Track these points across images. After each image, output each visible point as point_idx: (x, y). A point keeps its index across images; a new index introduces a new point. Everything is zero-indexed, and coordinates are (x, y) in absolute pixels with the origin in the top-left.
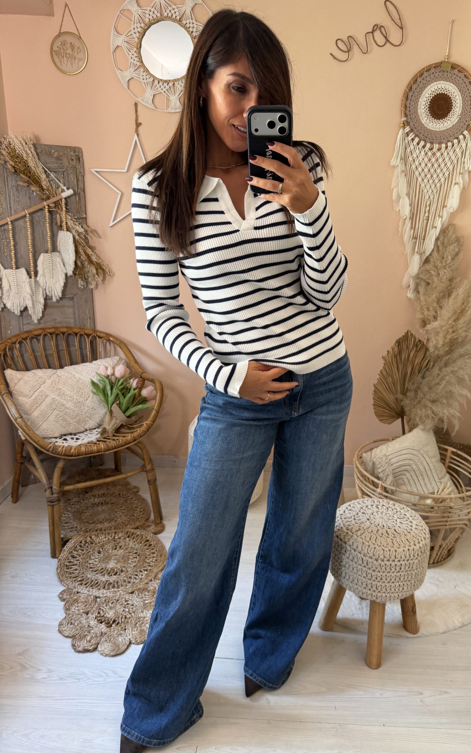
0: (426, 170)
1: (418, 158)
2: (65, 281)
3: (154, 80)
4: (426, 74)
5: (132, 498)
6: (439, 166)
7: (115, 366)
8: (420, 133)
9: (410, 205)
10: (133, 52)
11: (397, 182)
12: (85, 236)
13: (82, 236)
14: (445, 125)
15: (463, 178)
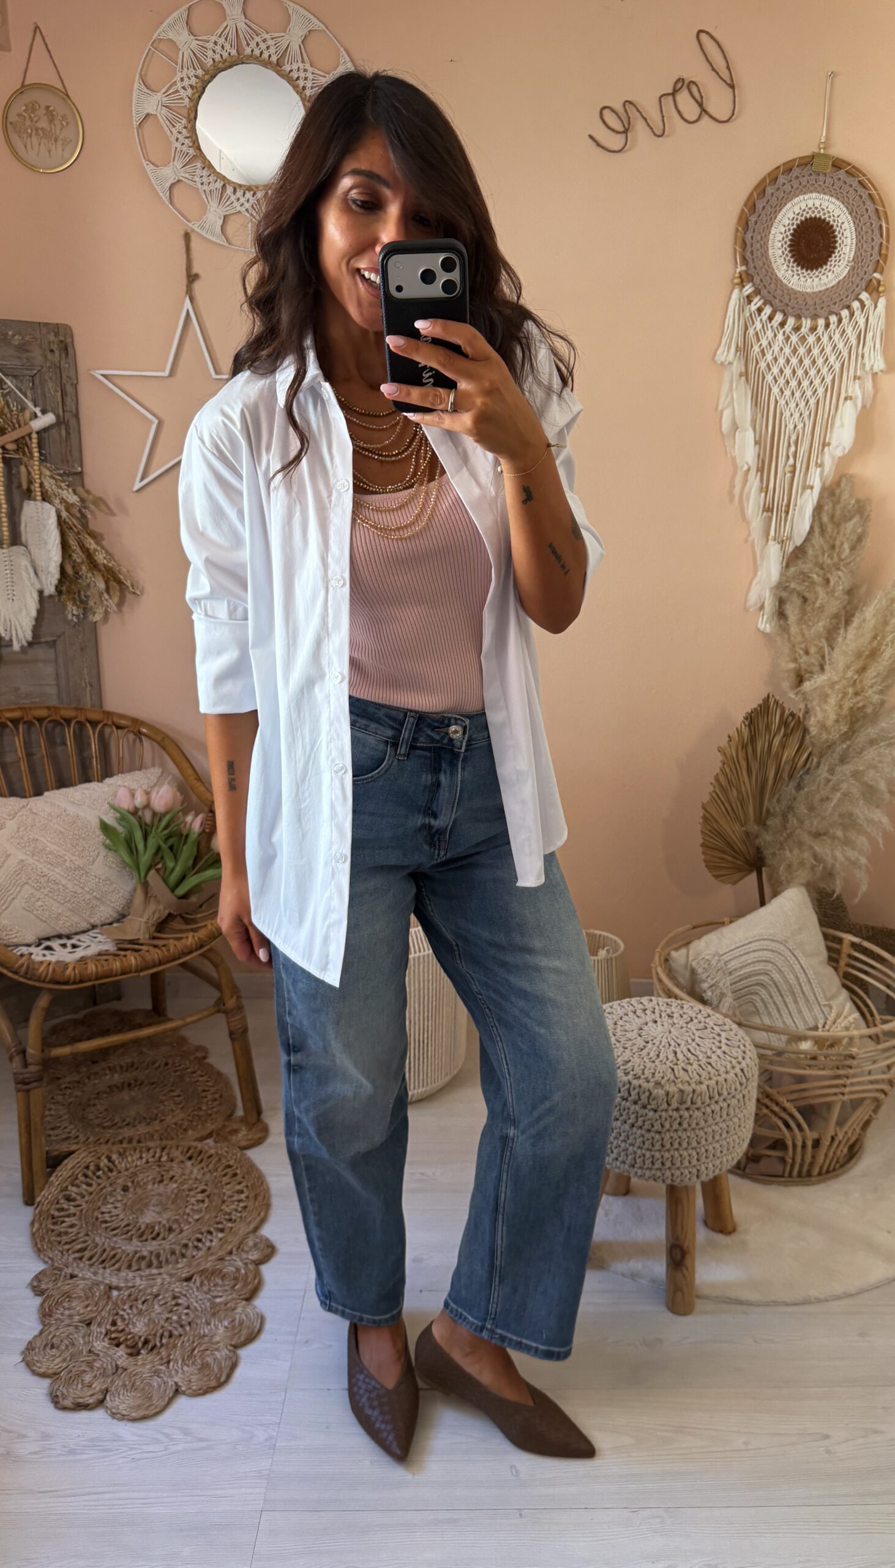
0: (788, 372)
1: (771, 347)
2: (38, 606)
3: (224, 186)
4: (782, 179)
5: (194, 1072)
6: (814, 362)
7: (152, 787)
8: (775, 297)
9: (757, 443)
10: (179, 126)
11: (730, 396)
12: (80, 511)
13: (75, 511)
14: (822, 282)
15: (862, 387)
